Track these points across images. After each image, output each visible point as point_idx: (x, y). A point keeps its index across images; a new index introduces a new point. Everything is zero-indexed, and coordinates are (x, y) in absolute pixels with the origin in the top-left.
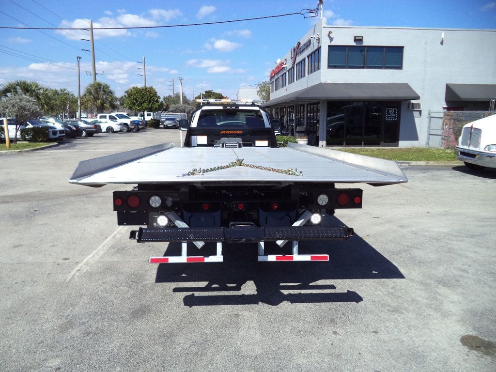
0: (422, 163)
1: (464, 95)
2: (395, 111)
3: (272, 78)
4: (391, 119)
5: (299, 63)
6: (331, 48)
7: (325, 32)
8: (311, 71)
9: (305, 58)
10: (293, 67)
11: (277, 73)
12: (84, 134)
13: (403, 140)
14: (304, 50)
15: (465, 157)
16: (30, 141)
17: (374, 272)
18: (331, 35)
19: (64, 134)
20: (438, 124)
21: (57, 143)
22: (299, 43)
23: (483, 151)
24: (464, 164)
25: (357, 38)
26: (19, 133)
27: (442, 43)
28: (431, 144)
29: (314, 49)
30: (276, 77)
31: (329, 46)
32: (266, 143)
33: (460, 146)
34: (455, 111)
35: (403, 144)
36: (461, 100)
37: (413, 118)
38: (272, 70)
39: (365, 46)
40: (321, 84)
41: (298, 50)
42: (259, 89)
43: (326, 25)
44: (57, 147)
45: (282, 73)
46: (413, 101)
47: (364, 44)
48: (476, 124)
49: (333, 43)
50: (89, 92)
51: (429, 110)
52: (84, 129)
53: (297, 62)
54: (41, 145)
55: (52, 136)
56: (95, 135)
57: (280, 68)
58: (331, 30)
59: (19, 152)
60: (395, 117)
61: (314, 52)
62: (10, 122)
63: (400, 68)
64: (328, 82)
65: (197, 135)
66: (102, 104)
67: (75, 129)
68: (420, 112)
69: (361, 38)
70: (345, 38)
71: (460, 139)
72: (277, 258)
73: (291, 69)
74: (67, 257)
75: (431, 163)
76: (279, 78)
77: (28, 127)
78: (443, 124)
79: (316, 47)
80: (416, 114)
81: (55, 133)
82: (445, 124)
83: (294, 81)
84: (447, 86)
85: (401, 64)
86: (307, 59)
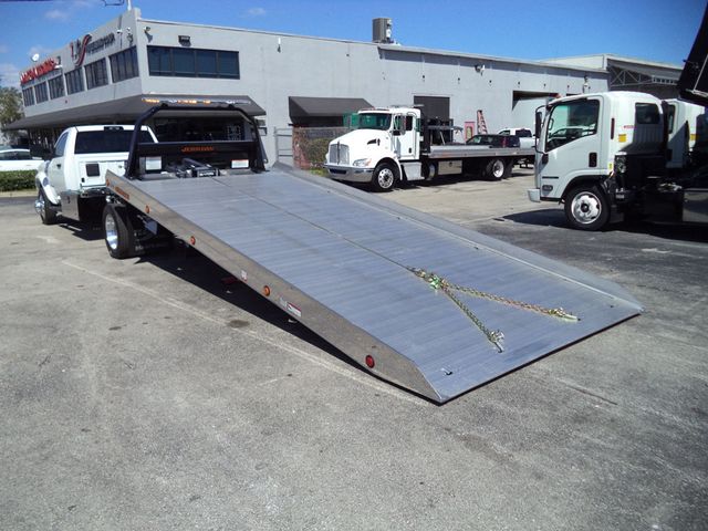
1: (310, 110)
2: (238, 129)
3: (24, 83)
5: (90, 65)
6: (152, 50)
7: (141, 27)
8: (118, 78)
9: (104, 59)
10: (78, 69)
11: (39, 77)
14: (100, 47)
15: (335, 174)
18: (149, 32)
20: (287, 143)
22: (88, 38)
23: (351, 165)
25: (182, 38)
27: (279, 50)
31: (148, 46)
33: (329, 163)
34: (303, 127)
36: (309, 115)
39: (193, 49)
41: (87, 46)
43: (141, 18)
46: (256, 118)
47: (192, 47)
48: (343, 140)
49: (152, 43)
51: (275, 128)
53: (86, 62)
58: (149, 25)
61: (123, 53)
63: (237, 77)
68: (265, 129)
69: (188, 38)
70: (167, 37)
71: (328, 156)
73: (74, 71)
76: (44, 83)
78: (293, 143)
82: (295, 143)
83: (82, 89)
84: (290, 99)
85: (238, 73)
86: (108, 61)
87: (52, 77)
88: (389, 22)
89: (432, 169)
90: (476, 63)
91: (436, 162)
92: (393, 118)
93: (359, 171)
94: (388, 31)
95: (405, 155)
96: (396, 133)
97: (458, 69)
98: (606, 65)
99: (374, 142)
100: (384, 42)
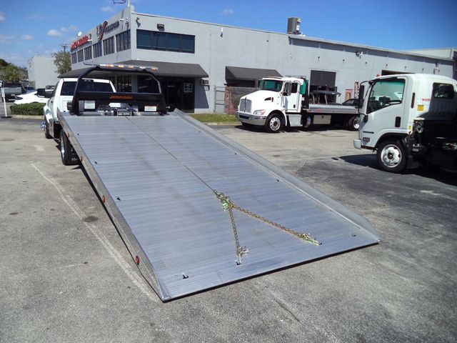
0: (215, 124)
1: (238, 76)
2: (191, 85)
3: (72, 49)
4: (188, 91)
5: (106, 40)
6: (139, 31)
7: (134, 18)
8: (120, 49)
9: (113, 37)
10: (100, 43)
11: (80, 46)
13: (198, 108)
14: (112, 29)
15: (243, 119)
18: (139, 21)
20: (221, 96)
22: (106, 23)
23: (252, 114)
24: (241, 124)
25: (159, 25)
27: (222, 36)
28: (217, 111)
29: (123, 31)
30: (79, 49)
31: (137, 30)
33: (239, 111)
34: (232, 86)
35: (197, 111)
36: (237, 79)
37: (204, 91)
39: (166, 33)
41: (105, 28)
43: (134, 12)
45: (86, 46)
46: (203, 79)
47: (165, 31)
48: (249, 97)
49: (140, 28)
51: (215, 86)
53: (104, 38)
57: (84, 41)
58: (139, 17)
60: (191, 90)
61: (123, 33)
63: (193, 52)
65: (84, 99)
68: (209, 86)
69: (163, 26)
70: (150, 25)
71: (239, 106)
73: (97, 44)
75: (221, 124)
76: (82, 50)
79: (125, 29)
80: (206, 88)
82: (226, 96)
83: (101, 55)
84: (226, 68)
85: (194, 49)
86: (115, 38)
88: (299, 20)
89: (309, 120)
90: (357, 51)
91: (312, 115)
92: (284, 84)
93: (257, 118)
94: (298, 26)
95: (290, 108)
96: (285, 94)
97: (344, 54)
98: (452, 56)
99: (269, 99)
100: (294, 33)
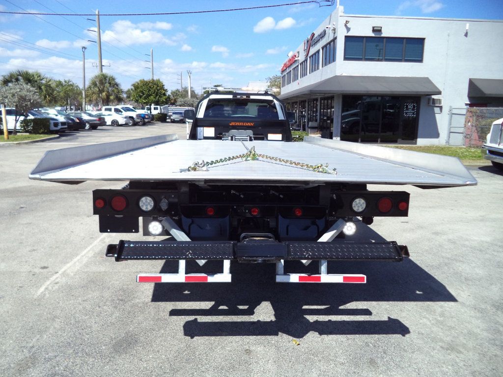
1: (488, 91)
2: (414, 106)
3: (283, 71)
4: (411, 115)
5: (312, 56)
6: (348, 39)
7: (342, 21)
8: (325, 64)
9: (319, 50)
10: (306, 60)
11: (289, 66)
12: (87, 126)
13: (422, 137)
14: (318, 41)
15: (494, 156)
16: (30, 132)
17: (418, 292)
18: (348, 25)
19: (66, 126)
20: (460, 122)
21: (58, 136)
22: (313, 35)
24: (491, 164)
25: (375, 28)
26: (18, 124)
27: (466, 35)
28: (452, 142)
29: (330, 40)
30: (288, 71)
31: (346, 37)
32: (279, 137)
33: (489, 144)
34: (478, 107)
35: (421, 142)
36: (486, 96)
37: (434, 114)
38: (284, 63)
39: (384, 38)
40: (336, 77)
41: (312, 42)
42: (269, 84)
43: (342, 14)
44: (58, 140)
45: (294, 66)
46: (433, 97)
47: (382, 35)
49: (350, 34)
50: (94, 84)
51: (451, 107)
52: (88, 122)
53: (310, 54)
54: (42, 137)
55: (53, 128)
56: (99, 127)
57: (293, 61)
58: (348, 19)
59: (17, 144)
60: (413, 114)
61: (329, 43)
62: (9, 113)
63: (421, 61)
64: (344, 74)
65: (203, 126)
66: (108, 97)
67: (78, 121)
68: (441, 108)
69: (380, 28)
70: (362, 28)
71: (489, 136)
72: (300, 278)
73: (304, 61)
74: (46, 265)
76: (291, 71)
77: (28, 118)
78: (466, 122)
79: (331, 38)
80: (437, 110)
81: (56, 125)
82: (467, 121)
83: (307, 74)
84: (471, 80)
85: (422, 57)
86: (321, 51)
87: (295, 66)
